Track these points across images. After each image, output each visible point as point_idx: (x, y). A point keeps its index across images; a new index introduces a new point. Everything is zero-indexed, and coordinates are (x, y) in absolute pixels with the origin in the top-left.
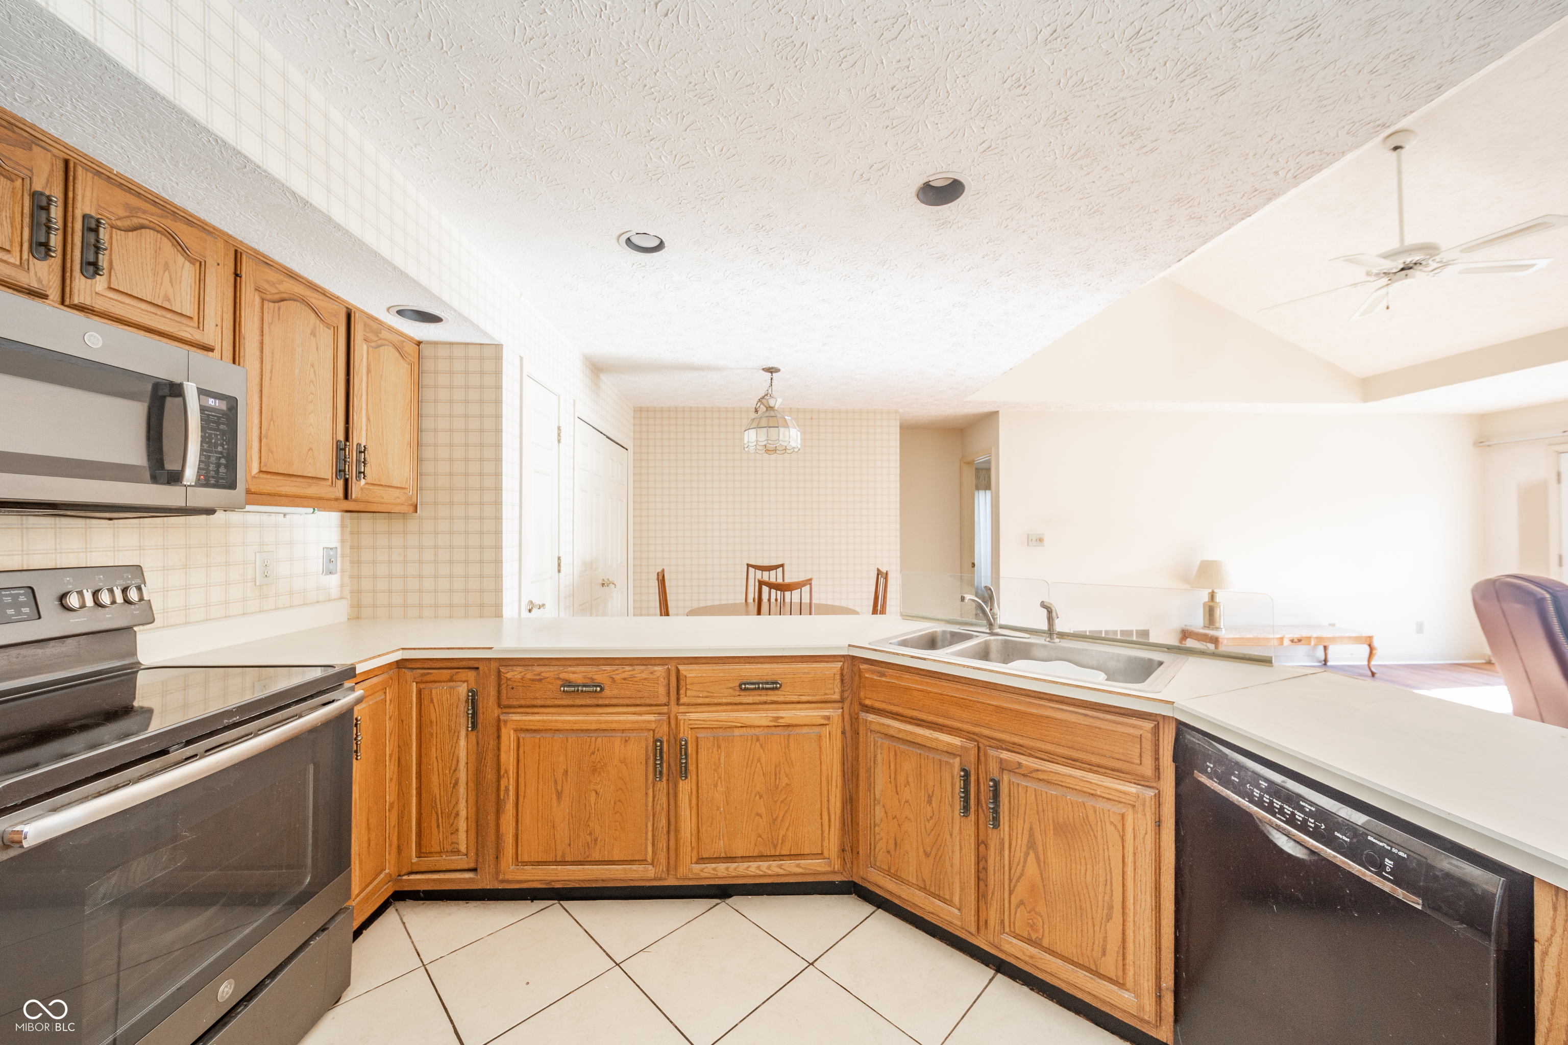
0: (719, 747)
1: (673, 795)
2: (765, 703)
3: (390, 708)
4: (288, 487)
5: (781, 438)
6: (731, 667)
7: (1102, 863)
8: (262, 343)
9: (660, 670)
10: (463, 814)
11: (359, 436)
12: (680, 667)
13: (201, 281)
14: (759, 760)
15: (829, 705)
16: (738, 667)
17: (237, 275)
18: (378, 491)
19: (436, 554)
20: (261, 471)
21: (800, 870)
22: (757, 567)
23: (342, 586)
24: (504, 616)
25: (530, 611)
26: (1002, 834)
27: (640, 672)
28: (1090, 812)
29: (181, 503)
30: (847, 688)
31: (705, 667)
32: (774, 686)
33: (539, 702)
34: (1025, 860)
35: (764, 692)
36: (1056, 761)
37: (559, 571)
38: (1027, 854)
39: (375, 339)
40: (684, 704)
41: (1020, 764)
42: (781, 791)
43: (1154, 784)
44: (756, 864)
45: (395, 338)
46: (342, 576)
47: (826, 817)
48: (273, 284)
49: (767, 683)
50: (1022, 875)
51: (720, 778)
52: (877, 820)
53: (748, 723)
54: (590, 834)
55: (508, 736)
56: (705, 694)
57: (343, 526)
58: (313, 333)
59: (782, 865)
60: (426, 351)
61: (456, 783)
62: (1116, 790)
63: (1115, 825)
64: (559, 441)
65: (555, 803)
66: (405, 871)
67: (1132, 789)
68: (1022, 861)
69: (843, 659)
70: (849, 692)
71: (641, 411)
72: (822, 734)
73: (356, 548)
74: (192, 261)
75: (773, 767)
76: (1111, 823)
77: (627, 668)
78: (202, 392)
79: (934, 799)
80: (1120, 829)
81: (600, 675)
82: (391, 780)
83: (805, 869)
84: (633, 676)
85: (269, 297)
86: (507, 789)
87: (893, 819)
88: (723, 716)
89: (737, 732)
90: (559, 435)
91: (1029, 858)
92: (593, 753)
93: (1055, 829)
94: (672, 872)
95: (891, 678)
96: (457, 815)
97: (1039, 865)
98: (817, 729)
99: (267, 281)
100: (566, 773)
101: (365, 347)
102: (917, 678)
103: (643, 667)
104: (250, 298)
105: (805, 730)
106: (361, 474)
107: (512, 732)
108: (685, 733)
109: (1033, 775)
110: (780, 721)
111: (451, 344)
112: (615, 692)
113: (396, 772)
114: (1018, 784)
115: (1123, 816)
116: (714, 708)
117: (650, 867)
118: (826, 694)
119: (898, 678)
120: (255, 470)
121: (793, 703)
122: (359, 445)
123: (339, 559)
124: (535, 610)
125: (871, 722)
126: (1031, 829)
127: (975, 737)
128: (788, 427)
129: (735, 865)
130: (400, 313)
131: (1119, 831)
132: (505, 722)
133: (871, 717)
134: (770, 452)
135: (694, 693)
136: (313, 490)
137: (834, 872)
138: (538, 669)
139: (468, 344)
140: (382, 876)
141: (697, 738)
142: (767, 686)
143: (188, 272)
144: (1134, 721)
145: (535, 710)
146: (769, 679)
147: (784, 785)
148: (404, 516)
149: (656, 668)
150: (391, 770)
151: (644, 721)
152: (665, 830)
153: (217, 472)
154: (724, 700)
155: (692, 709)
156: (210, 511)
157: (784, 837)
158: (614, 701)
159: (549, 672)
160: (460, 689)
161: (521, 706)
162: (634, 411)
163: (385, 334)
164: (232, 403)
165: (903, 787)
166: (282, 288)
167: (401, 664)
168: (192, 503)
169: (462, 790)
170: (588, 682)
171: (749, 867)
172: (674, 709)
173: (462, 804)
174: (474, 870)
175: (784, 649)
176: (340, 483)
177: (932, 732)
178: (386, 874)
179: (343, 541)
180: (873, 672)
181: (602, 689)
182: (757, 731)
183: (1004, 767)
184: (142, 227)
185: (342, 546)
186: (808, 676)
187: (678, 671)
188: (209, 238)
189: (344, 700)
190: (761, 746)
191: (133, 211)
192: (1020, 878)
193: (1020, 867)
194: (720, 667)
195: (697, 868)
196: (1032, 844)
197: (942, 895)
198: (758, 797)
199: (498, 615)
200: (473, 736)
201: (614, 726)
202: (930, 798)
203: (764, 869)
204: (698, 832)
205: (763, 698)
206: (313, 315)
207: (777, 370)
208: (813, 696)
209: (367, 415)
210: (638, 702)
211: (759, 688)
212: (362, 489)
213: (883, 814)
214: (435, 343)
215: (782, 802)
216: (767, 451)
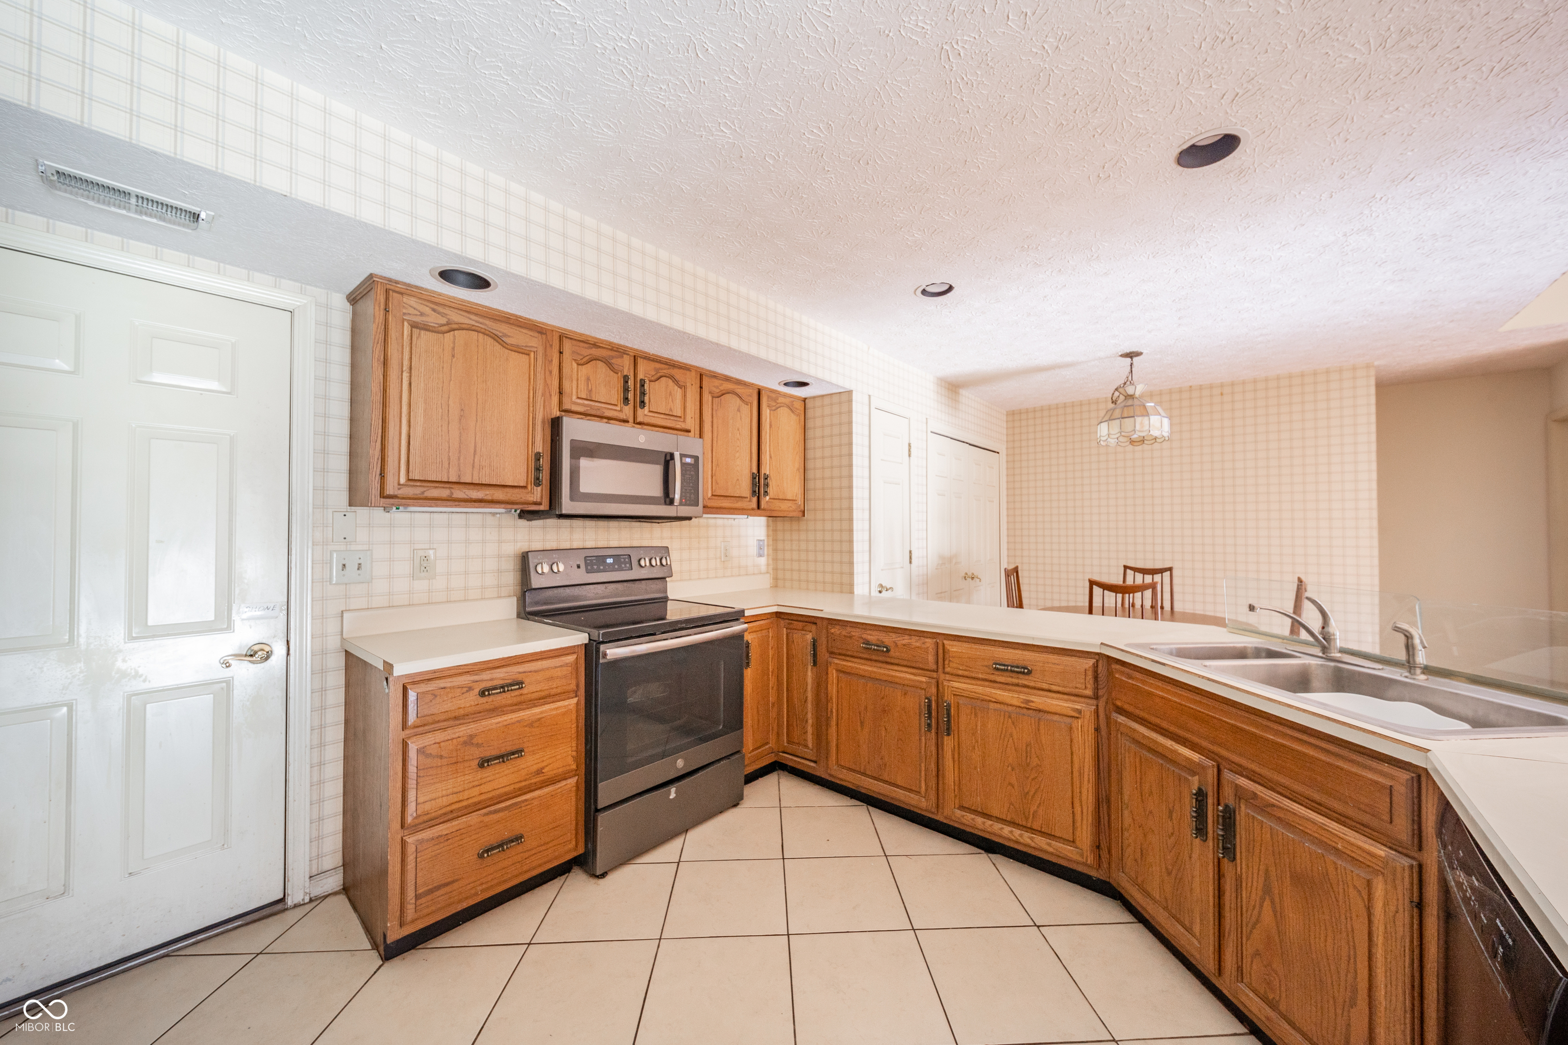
0: (976, 715)
1: (939, 746)
2: (1017, 685)
3: (772, 643)
4: (726, 503)
5: (1138, 427)
6: (989, 648)
7: (1344, 935)
8: (712, 422)
9: (929, 642)
10: (810, 721)
11: (765, 470)
12: (945, 642)
13: (685, 396)
14: (1011, 735)
15: (1083, 700)
16: (993, 649)
17: (701, 387)
18: (777, 503)
19: (815, 546)
20: (712, 495)
21: (1051, 850)
22: (1136, 570)
23: (768, 565)
24: (856, 593)
25: (880, 592)
26: (1239, 869)
27: (915, 642)
28: (1331, 869)
29: (674, 514)
30: (1102, 687)
31: (966, 645)
32: (1026, 671)
33: (849, 653)
34: (1261, 906)
35: (1014, 675)
36: (1298, 801)
37: (911, 562)
38: (1263, 900)
39: (775, 404)
40: (948, 673)
41: (1255, 794)
42: (1032, 770)
43: (1416, 855)
44: (1010, 829)
45: (787, 401)
46: (768, 558)
47: (1077, 805)
48: (717, 387)
49: (1018, 667)
50: (1257, 921)
51: (977, 742)
52: (1126, 825)
53: (1000, 699)
54: (882, 759)
55: (833, 674)
56: (964, 668)
57: (768, 526)
58: (739, 410)
59: (1034, 838)
60: (809, 404)
61: (806, 701)
62: (1360, 848)
63: (1359, 891)
64: (910, 456)
65: (859, 729)
66: (780, 750)
67: (1381, 851)
68: (1257, 906)
69: (1097, 657)
70: (1104, 690)
71: (1013, 414)
72: (1073, 726)
73: (775, 540)
74: (680, 387)
75: (1024, 746)
76: (1355, 887)
77: (906, 637)
78: (682, 456)
79: (1174, 815)
80: (1366, 897)
81: (888, 639)
82: (773, 688)
83: (1057, 850)
84: (909, 644)
85: (715, 395)
86: (832, 712)
87: (1140, 827)
88: (980, 689)
89: (992, 705)
90: (909, 451)
91: (1266, 903)
92: (883, 698)
93: (1291, 877)
94: (940, 810)
95: (1137, 681)
96: (807, 721)
97: (1275, 916)
98: (1069, 720)
99: (714, 386)
100: (866, 708)
101: (768, 411)
102: (1160, 684)
103: (917, 638)
104: (707, 397)
105: (1056, 718)
106: (766, 492)
107: (834, 671)
108: (948, 697)
109: (1269, 809)
110: (1031, 704)
111: (823, 396)
112: (897, 654)
113: (776, 684)
114: (1253, 817)
115: (1369, 883)
116: (973, 682)
117: (924, 800)
118: (1076, 688)
119: (1143, 682)
120: (710, 495)
121: (1043, 690)
122: (765, 474)
123: (766, 548)
124: (884, 592)
125: (1120, 723)
126: (1267, 871)
127: (1217, 757)
128: (1148, 415)
129: (990, 822)
130: (786, 384)
131: (1363, 899)
132: (830, 663)
133: (1121, 719)
134: (1135, 444)
135: (955, 665)
136: (739, 505)
137: (1085, 864)
138: (849, 629)
139: (832, 394)
140: (767, 747)
141: (958, 703)
142: (1016, 669)
143: (678, 392)
144: (1385, 767)
145: (848, 658)
146: (1021, 663)
147: (1035, 764)
148: (798, 519)
149: (927, 640)
150: (772, 681)
151: (918, 681)
152: (934, 773)
153: (690, 497)
154: (980, 676)
155: (956, 679)
156: (690, 518)
157: (1035, 812)
158: (896, 661)
159: (856, 633)
160: (808, 636)
161: (840, 654)
162: (1007, 415)
163: (781, 400)
164: (696, 458)
165: (1147, 795)
166: (722, 388)
167: (778, 615)
168: (680, 515)
169: (809, 706)
170: (878, 643)
171: (1003, 828)
172: (942, 676)
173: (809, 715)
174: (815, 762)
175: (1033, 638)
176: (755, 499)
177: (1174, 743)
178: (770, 747)
179: (768, 536)
180: (1122, 673)
181: (888, 651)
182: (1010, 709)
183: (1240, 794)
184: (661, 377)
185: (768, 539)
186: (1058, 667)
187: (943, 644)
188: (688, 372)
189: (737, 628)
190: (1013, 723)
191: (657, 370)
192: (1255, 924)
193: (1256, 912)
194: (977, 646)
195: (958, 813)
196: (1267, 890)
197: (1182, 919)
198: (1010, 768)
199: (852, 592)
200: (815, 669)
201: (897, 680)
202: (1171, 813)
203: (1016, 835)
204: (960, 783)
205: (1015, 681)
206: (738, 399)
207: (1138, 354)
208: (1063, 687)
209: (770, 455)
210: (914, 665)
211: (1007, 670)
212: (767, 502)
213: (1131, 820)
214: (814, 397)
215: (1033, 779)
216: (1132, 442)
